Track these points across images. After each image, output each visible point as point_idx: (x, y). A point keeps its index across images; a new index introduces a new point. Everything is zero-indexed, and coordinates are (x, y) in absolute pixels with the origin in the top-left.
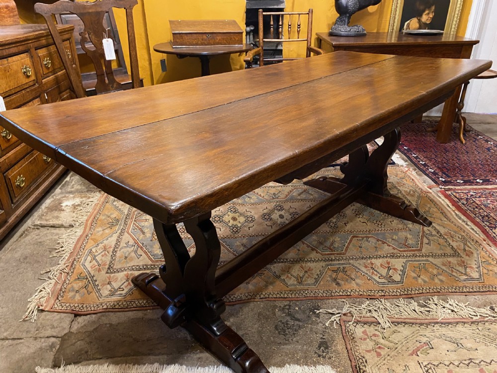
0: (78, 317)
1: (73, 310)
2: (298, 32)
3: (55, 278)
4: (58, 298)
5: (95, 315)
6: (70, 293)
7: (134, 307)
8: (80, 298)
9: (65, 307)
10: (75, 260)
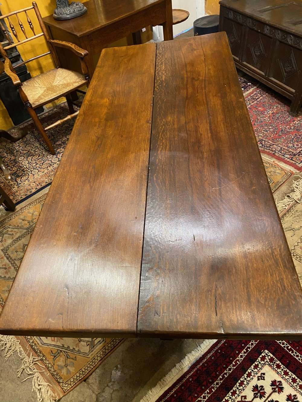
0: (87, 380)
1: (80, 380)
2: (32, 29)
3: (35, 371)
4: (59, 383)
5: (98, 369)
6: (62, 371)
7: (119, 343)
8: (74, 368)
9: (72, 383)
10: (32, 346)
